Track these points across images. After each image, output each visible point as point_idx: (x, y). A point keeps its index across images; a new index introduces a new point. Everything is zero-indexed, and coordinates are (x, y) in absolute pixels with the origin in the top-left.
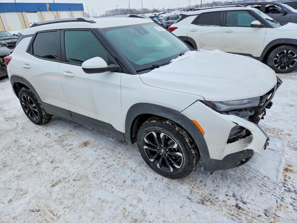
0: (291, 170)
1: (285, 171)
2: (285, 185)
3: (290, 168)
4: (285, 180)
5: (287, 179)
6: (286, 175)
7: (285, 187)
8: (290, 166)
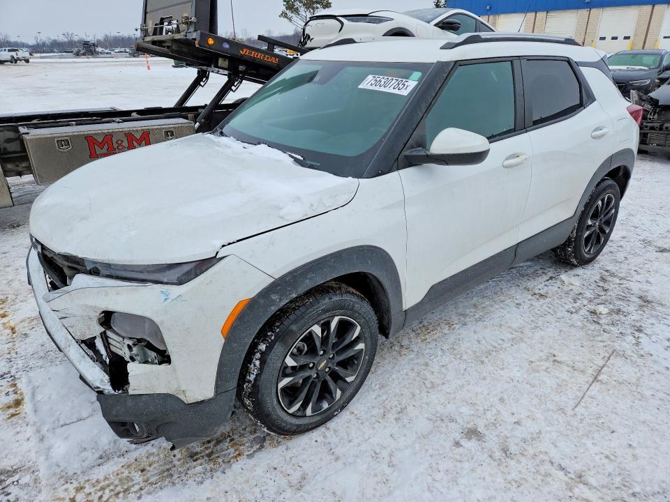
0: (9, 407)
1: (20, 398)
2: (13, 378)
3: (12, 411)
4: (15, 385)
5: (12, 389)
6: (16, 393)
7: (11, 376)
8: (13, 415)
